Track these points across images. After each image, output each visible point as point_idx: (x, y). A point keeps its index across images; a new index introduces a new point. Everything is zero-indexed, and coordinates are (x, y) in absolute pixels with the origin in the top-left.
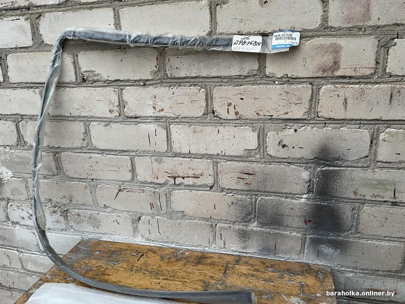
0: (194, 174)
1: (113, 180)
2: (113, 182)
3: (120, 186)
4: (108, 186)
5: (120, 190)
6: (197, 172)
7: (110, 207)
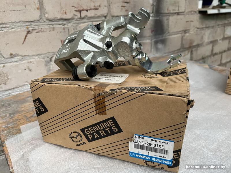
0: (95, 6)
1: (19, 22)
2: (19, 24)
3: (27, 28)
4: (13, 30)
5: (28, 32)
6: (97, 4)
7: (18, 55)
